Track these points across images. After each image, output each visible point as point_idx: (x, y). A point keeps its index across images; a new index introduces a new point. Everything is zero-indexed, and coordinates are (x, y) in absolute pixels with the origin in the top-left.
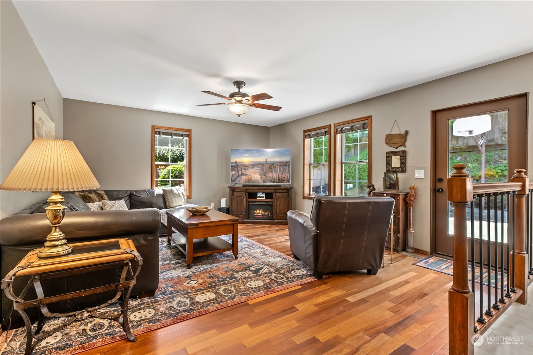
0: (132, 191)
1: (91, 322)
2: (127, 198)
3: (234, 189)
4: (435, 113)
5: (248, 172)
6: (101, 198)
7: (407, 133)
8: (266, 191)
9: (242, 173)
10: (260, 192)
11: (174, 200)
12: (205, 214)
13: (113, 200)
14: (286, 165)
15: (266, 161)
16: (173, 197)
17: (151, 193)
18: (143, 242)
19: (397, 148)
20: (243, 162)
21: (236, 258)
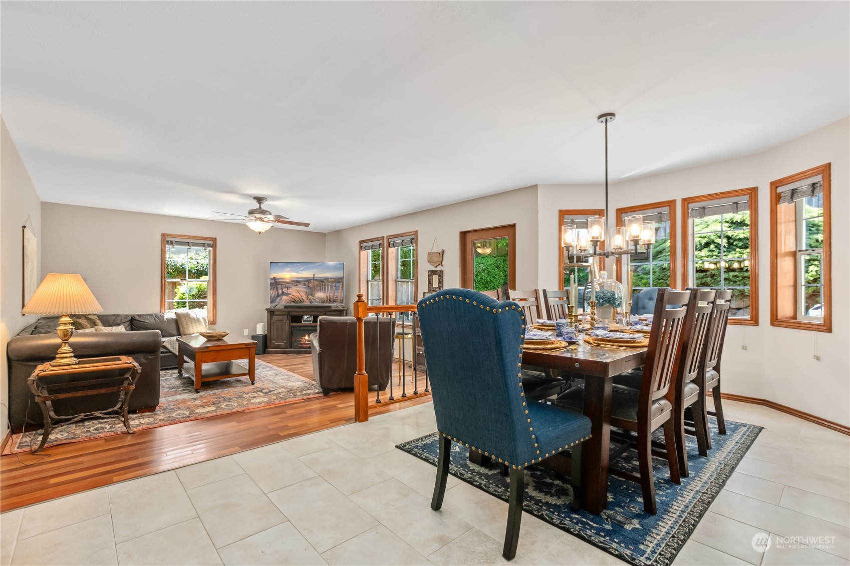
0: (134, 316)
1: (93, 427)
2: (127, 324)
3: (273, 312)
4: (464, 235)
5: (290, 291)
6: (93, 324)
7: (443, 251)
8: (313, 313)
9: (283, 292)
10: (307, 315)
11: (190, 325)
12: (222, 339)
13: (109, 326)
14: (339, 282)
15: (314, 277)
16: (189, 323)
17: (160, 317)
18: (143, 361)
19: (436, 267)
20: (284, 278)
21: (253, 384)
